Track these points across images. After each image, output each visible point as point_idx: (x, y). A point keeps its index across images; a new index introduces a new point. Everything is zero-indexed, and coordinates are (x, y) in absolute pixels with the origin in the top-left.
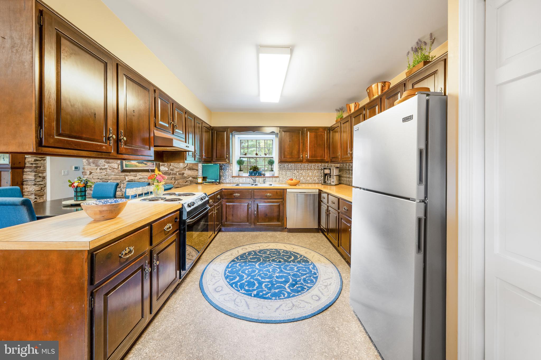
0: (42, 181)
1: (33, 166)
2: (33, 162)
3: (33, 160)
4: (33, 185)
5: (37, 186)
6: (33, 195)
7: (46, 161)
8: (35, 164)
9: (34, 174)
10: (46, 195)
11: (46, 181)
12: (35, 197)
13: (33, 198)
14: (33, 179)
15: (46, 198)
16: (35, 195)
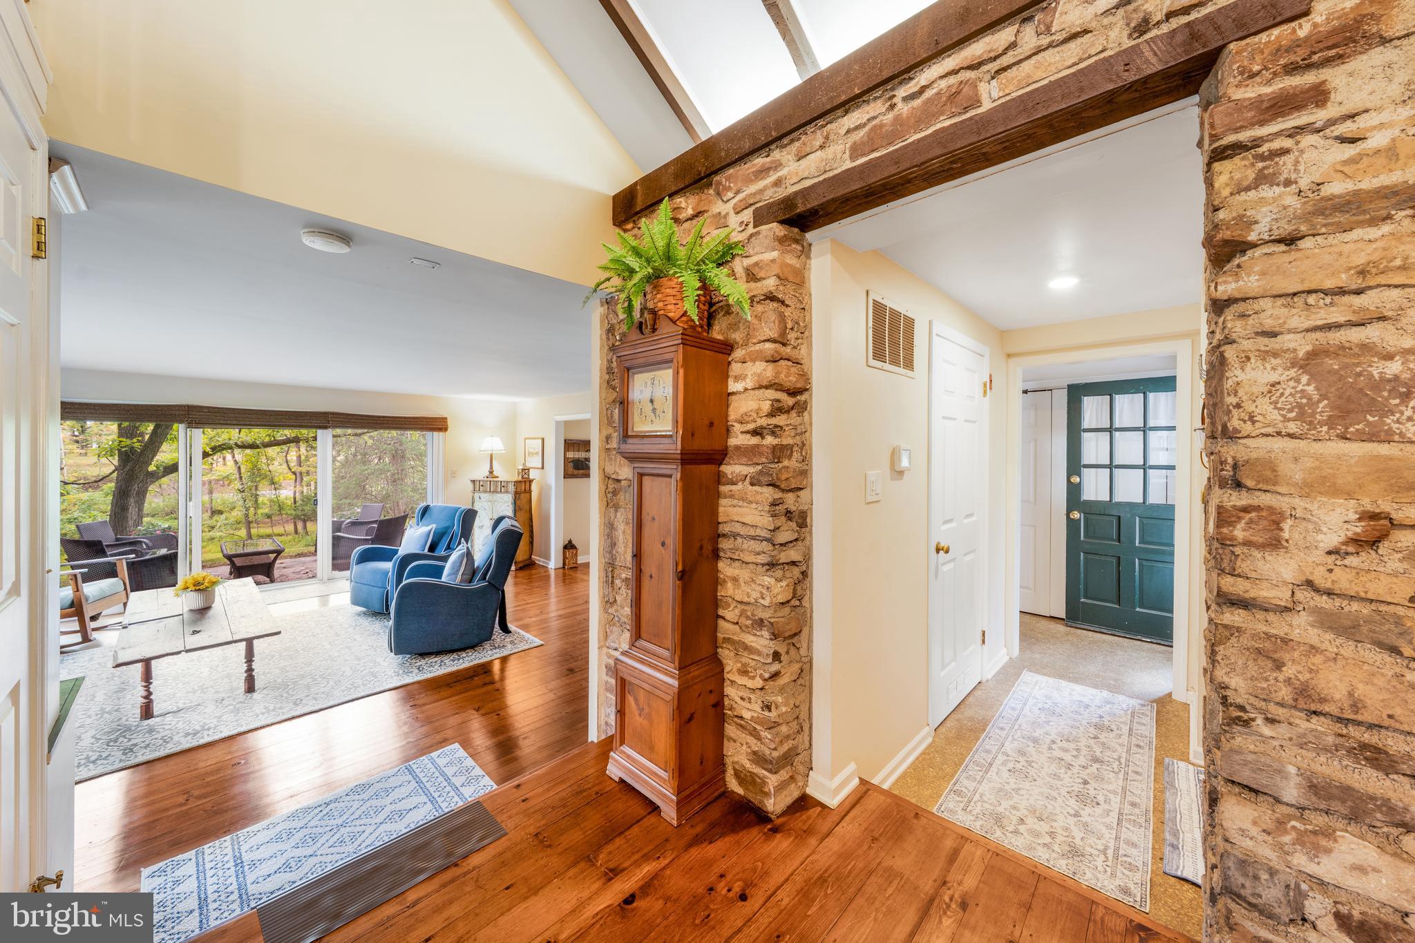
0: (796, 540)
1: (765, 442)
2: (763, 422)
3: (766, 406)
4: (763, 565)
5: (779, 573)
6: (766, 634)
7: (810, 415)
8: (773, 433)
9: (770, 500)
10: (811, 627)
11: (811, 541)
12: (774, 646)
13: (765, 651)
14: (762, 528)
15: (809, 648)
16: (775, 636)
